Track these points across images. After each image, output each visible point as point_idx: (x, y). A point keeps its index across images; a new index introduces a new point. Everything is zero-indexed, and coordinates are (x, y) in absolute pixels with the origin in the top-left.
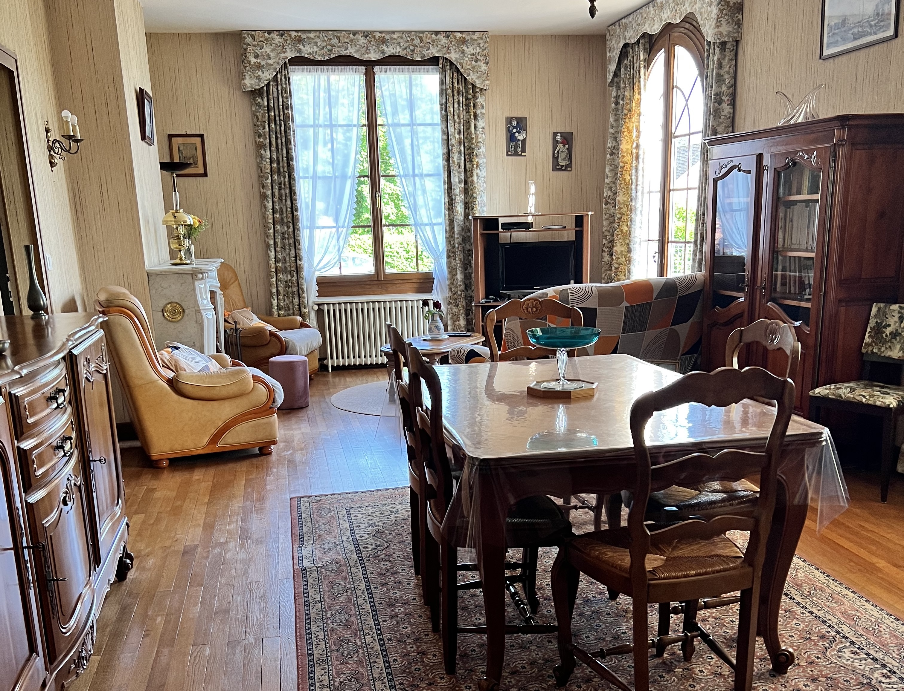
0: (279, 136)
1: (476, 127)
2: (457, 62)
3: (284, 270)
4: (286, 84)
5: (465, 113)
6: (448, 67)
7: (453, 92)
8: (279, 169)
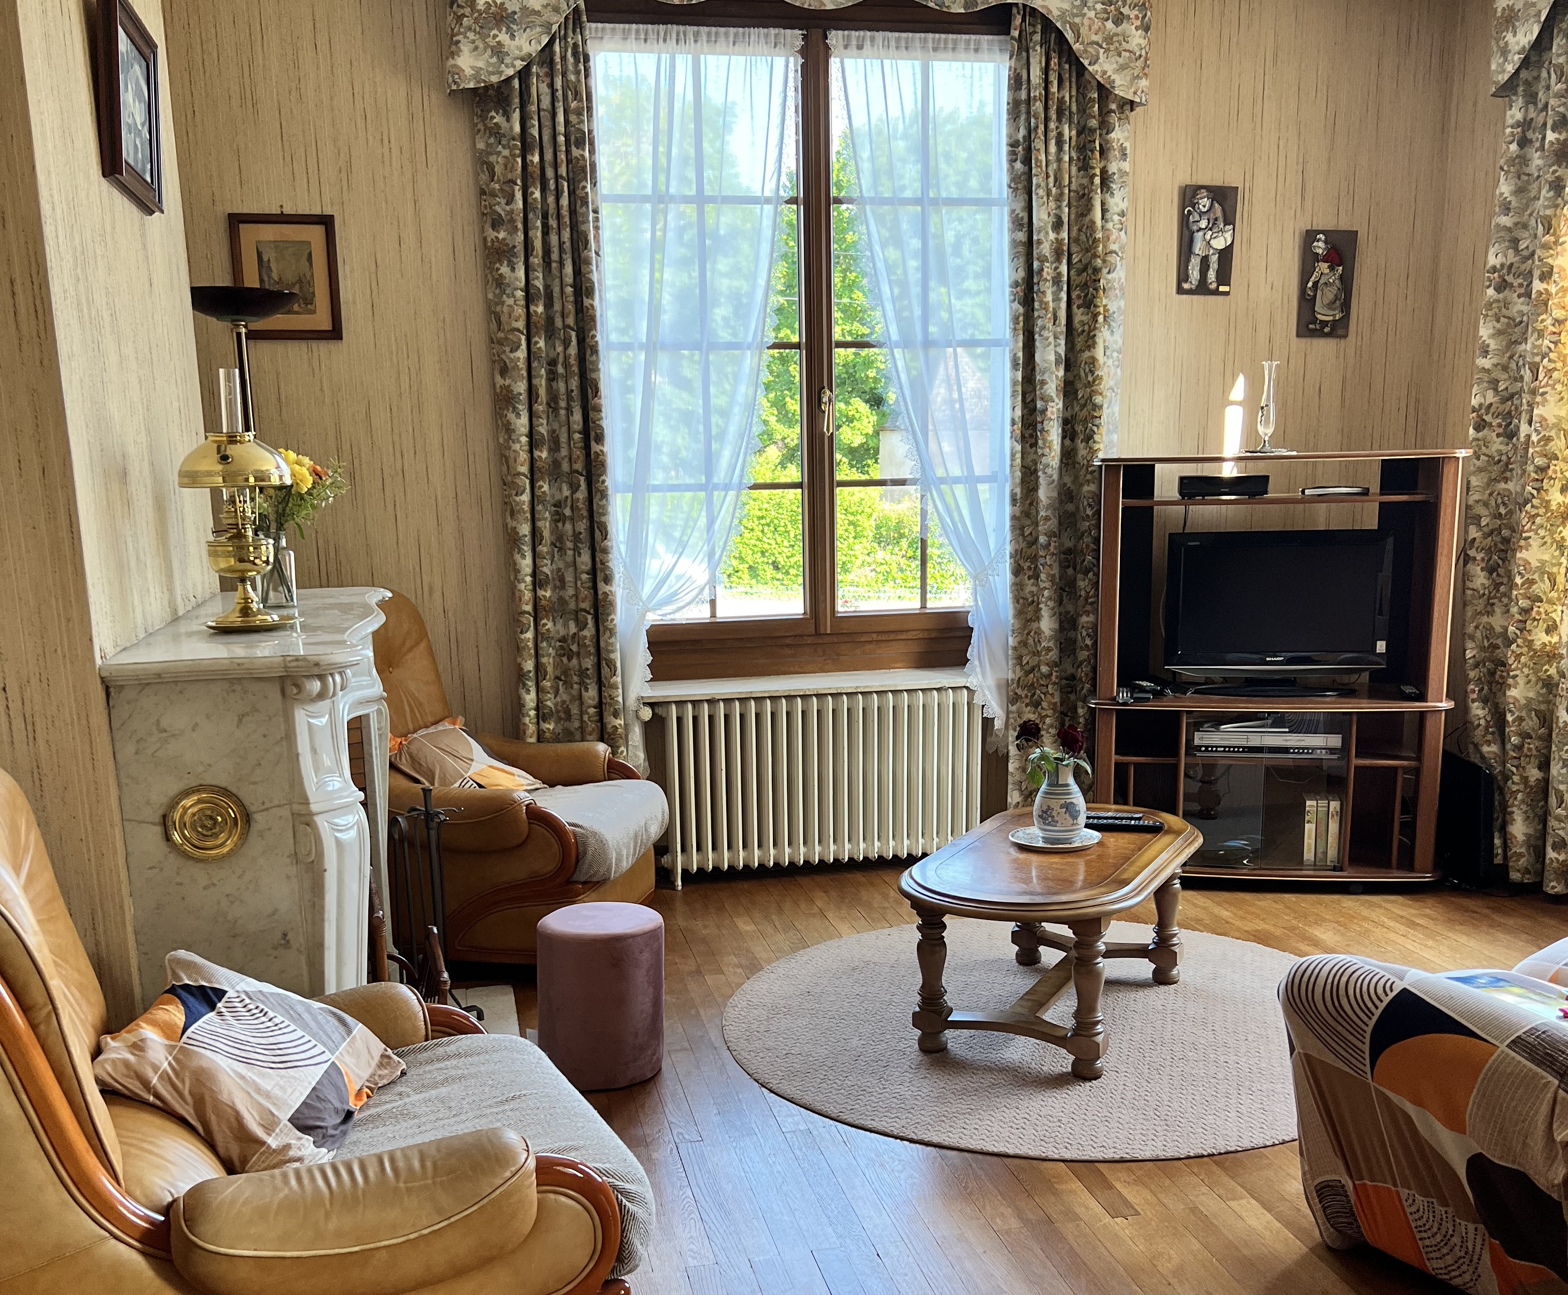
0: (553, 223)
1: (1104, 211)
2: (1065, 22)
3: (559, 609)
4: (578, 73)
5: (1074, 169)
6: (1037, 37)
7: (1046, 108)
8: (550, 320)
